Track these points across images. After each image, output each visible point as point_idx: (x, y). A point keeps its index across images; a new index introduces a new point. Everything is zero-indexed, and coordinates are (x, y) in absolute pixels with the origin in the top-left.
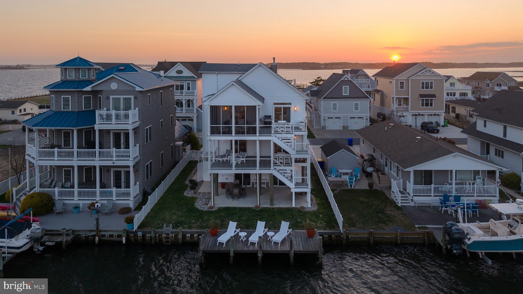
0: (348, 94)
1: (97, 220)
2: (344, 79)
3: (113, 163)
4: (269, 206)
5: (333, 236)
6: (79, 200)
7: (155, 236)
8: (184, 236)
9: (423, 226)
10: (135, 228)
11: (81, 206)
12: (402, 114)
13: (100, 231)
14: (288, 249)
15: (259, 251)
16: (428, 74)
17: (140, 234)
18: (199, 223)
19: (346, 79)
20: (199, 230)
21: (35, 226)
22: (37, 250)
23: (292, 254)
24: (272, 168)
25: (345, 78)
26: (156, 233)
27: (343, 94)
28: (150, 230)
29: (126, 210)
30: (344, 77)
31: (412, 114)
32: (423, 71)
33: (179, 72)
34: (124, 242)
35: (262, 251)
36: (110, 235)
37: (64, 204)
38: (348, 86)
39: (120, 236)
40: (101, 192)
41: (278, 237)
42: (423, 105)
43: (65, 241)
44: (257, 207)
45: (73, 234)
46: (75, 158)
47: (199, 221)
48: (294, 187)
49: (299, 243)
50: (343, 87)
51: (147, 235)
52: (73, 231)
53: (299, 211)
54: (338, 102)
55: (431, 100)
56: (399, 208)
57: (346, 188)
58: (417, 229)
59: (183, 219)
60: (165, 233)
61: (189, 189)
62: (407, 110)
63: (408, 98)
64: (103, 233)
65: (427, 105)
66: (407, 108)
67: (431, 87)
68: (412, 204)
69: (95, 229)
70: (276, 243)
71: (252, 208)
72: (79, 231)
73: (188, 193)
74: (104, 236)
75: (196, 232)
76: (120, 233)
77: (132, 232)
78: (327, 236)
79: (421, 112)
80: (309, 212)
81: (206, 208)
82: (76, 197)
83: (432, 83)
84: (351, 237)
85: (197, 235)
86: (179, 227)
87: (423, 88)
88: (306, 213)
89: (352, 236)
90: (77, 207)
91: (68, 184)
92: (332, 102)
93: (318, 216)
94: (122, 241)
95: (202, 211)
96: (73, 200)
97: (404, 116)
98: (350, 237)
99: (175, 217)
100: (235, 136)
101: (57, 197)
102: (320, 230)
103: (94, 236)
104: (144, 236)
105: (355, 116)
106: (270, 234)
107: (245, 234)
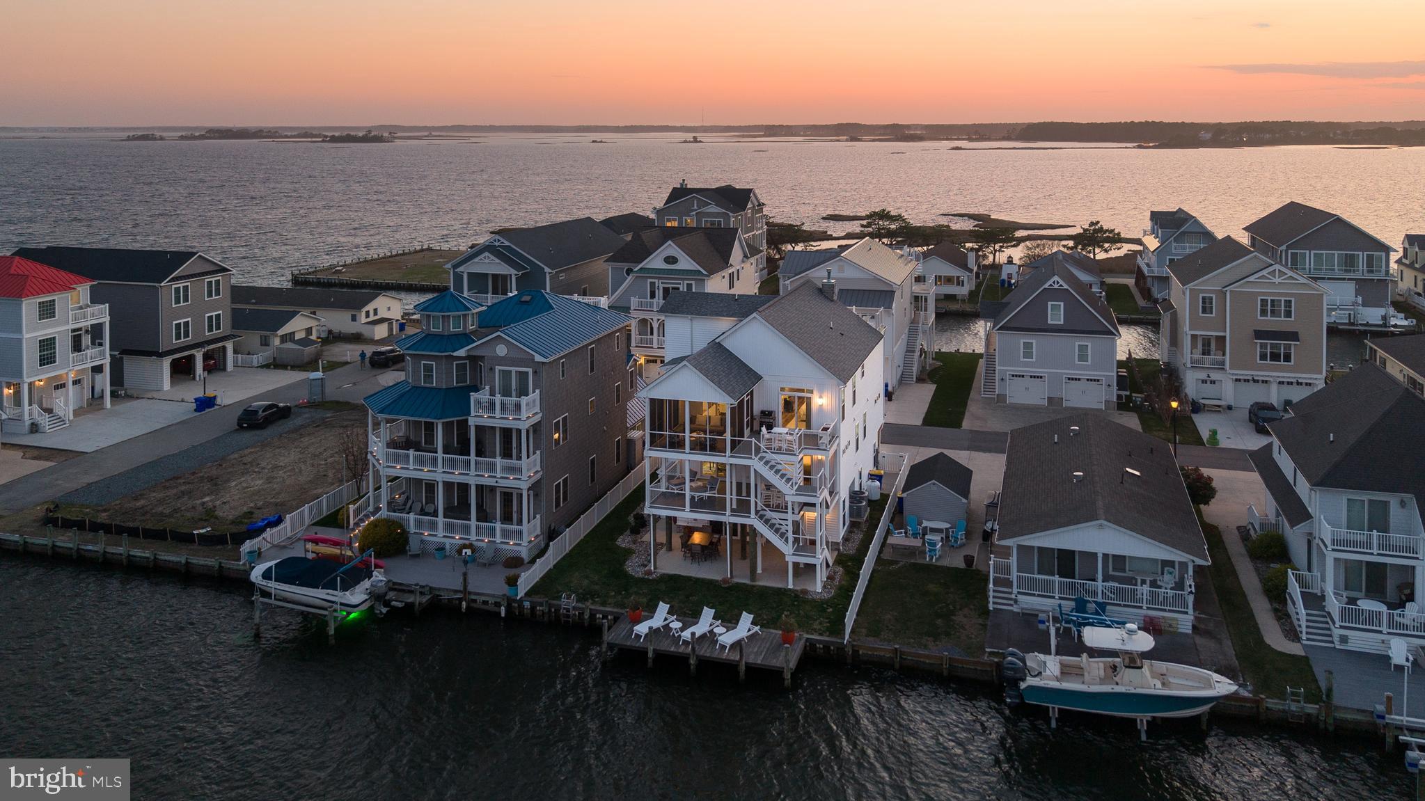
0: (1062, 322)
1: (465, 575)
2: (1051, 285)
3: (497, 482)
4: (747, 581)
5: (832, 648)
6: (444, 536)
7: (550, 610)
8: (592, 616)
9: (1001, 651)
10: (521, 594)
11: (448, 547)
12: (1209, 376)
13: (470, 593)
14: (738, 658)
15: (691, 657)
16: (1277, 280)
17: (527, 604)
18: (619, 598)
19: (1056, 286)
20: (615, 610)
21: (378, 576)
22: (378, 612)
23: (742, 668)
24: (753, 514)
25: (1054, 282)
26: (550, 606)
27: (1049, 322)
28: (540, 600)
29: (515, 562)
30: (1051, 282)
31: (1234, 377)
32: (1264, 273)
33: (671, 260)
34: (503, 615)
35: (697, 656)
36: (484, 601)
37: (422, 541)
38: (1062, 304)
39: (498, 604)
40: (478, 527)
41: (727, 638)
42: (1263, 357)
43: (418, 602)
44: (725, 581)
45: (431, 593)
46: (440, 469)
47: (621, 594)
48: (792, 551)
49: (762, 652)
50: (1050, 303)
51: (538, 608)
52: (431, 588)
53: (797, 596)
54: (1035, 340)
55: (1288, 347)
56: (985, 612)
57: (920, 561)
58: (986, 655)
59: (597, 587)
60: (564, 609)
61: (628, 532)
62: (1220, 366)
63: (1225, 337)
64: (474, 597)
65: (1275, 357)
66: (1223, 363)
67: (1288, 314)
68: (1015, 609)
69: (462, 589)
70: (723, 647)
71: (717, 581)
72: (439, 589)
73: (624, 541)
74: (475, 601)
75: (611, 613)
76: (498, 600)
77: (515, 601)
78: (821, 646)
79: (1260, 374)
80: (814, 600)
81: (639, 573)
82: (441, 533)
83: (1288, 303)
84: (863, 653)
85: (612, 617)
86: (587, 600)
87: (1264, 312)
88: (806, 601)
89: (865, 652)
90: (441, 549)
91: (430, 509)
92: (1022, 339)
93: (824, 610)
94: (500, 613)
95: (632, 577)
96: (435, 536)
97: (1213, 382)
98: (861, 652)
99: (586, 582)
100: (690, 453)
101: (412, 530)
102: (812, 634)
103: (460, 600)
104: (533, 608)
105: (1080, 375)
106: (719, 630)
107: (679, 625)
